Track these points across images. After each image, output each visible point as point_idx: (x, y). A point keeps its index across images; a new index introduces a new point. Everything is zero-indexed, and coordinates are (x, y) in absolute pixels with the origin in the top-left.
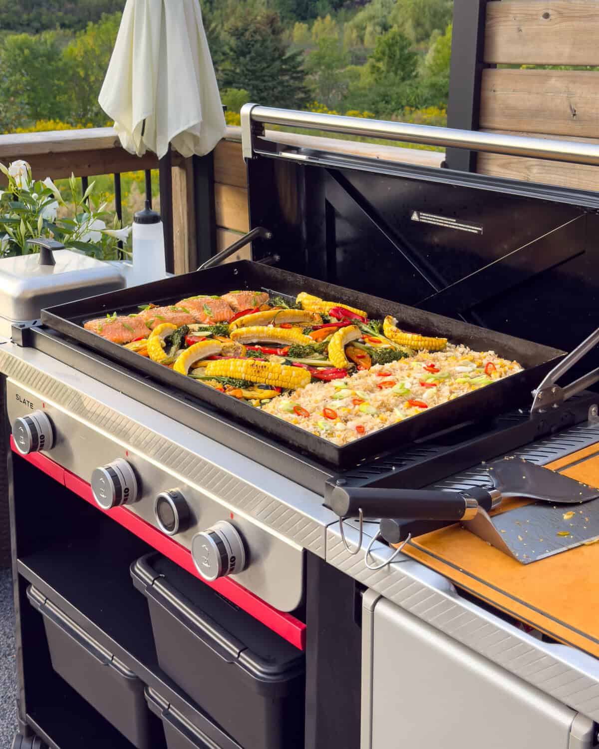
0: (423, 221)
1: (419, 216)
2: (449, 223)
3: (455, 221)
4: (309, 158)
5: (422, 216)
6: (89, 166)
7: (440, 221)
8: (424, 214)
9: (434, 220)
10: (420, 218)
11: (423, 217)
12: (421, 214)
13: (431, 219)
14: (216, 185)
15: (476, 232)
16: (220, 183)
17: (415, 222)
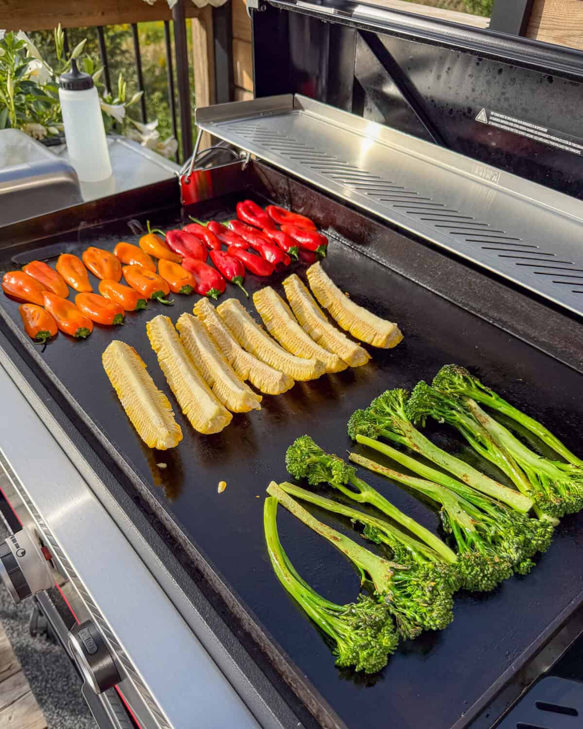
0: (493, 124)
1: (488, 116)
2: (536, 132)
3: (546, 130)
4: (339, 13)
5: (493, 116)
6: (103, 14)
7: (521, 128)
8: (497, 115)
9: (511, 124)
10: (489, 120)
11: (495, 119)
12: (492, 113)
13: (507, 123)
14: (234, 41)
15: (578, 152)
16: (240, 39)
17: (479, 124)
